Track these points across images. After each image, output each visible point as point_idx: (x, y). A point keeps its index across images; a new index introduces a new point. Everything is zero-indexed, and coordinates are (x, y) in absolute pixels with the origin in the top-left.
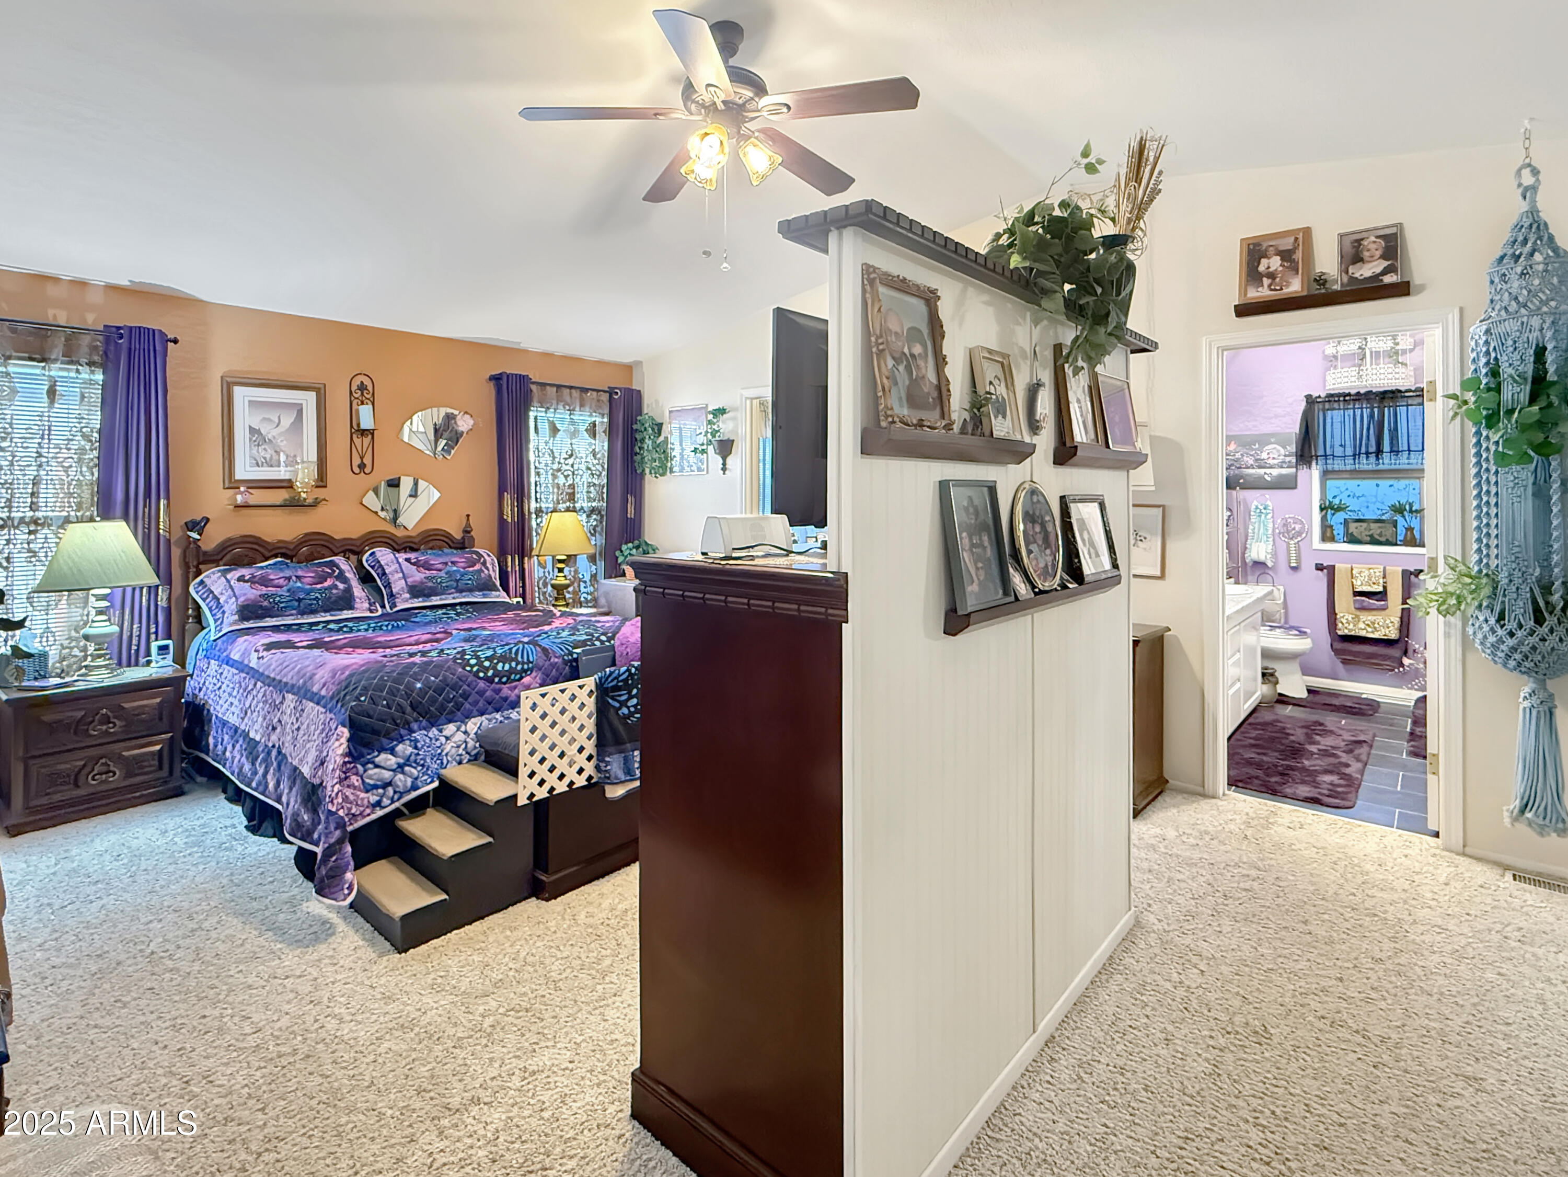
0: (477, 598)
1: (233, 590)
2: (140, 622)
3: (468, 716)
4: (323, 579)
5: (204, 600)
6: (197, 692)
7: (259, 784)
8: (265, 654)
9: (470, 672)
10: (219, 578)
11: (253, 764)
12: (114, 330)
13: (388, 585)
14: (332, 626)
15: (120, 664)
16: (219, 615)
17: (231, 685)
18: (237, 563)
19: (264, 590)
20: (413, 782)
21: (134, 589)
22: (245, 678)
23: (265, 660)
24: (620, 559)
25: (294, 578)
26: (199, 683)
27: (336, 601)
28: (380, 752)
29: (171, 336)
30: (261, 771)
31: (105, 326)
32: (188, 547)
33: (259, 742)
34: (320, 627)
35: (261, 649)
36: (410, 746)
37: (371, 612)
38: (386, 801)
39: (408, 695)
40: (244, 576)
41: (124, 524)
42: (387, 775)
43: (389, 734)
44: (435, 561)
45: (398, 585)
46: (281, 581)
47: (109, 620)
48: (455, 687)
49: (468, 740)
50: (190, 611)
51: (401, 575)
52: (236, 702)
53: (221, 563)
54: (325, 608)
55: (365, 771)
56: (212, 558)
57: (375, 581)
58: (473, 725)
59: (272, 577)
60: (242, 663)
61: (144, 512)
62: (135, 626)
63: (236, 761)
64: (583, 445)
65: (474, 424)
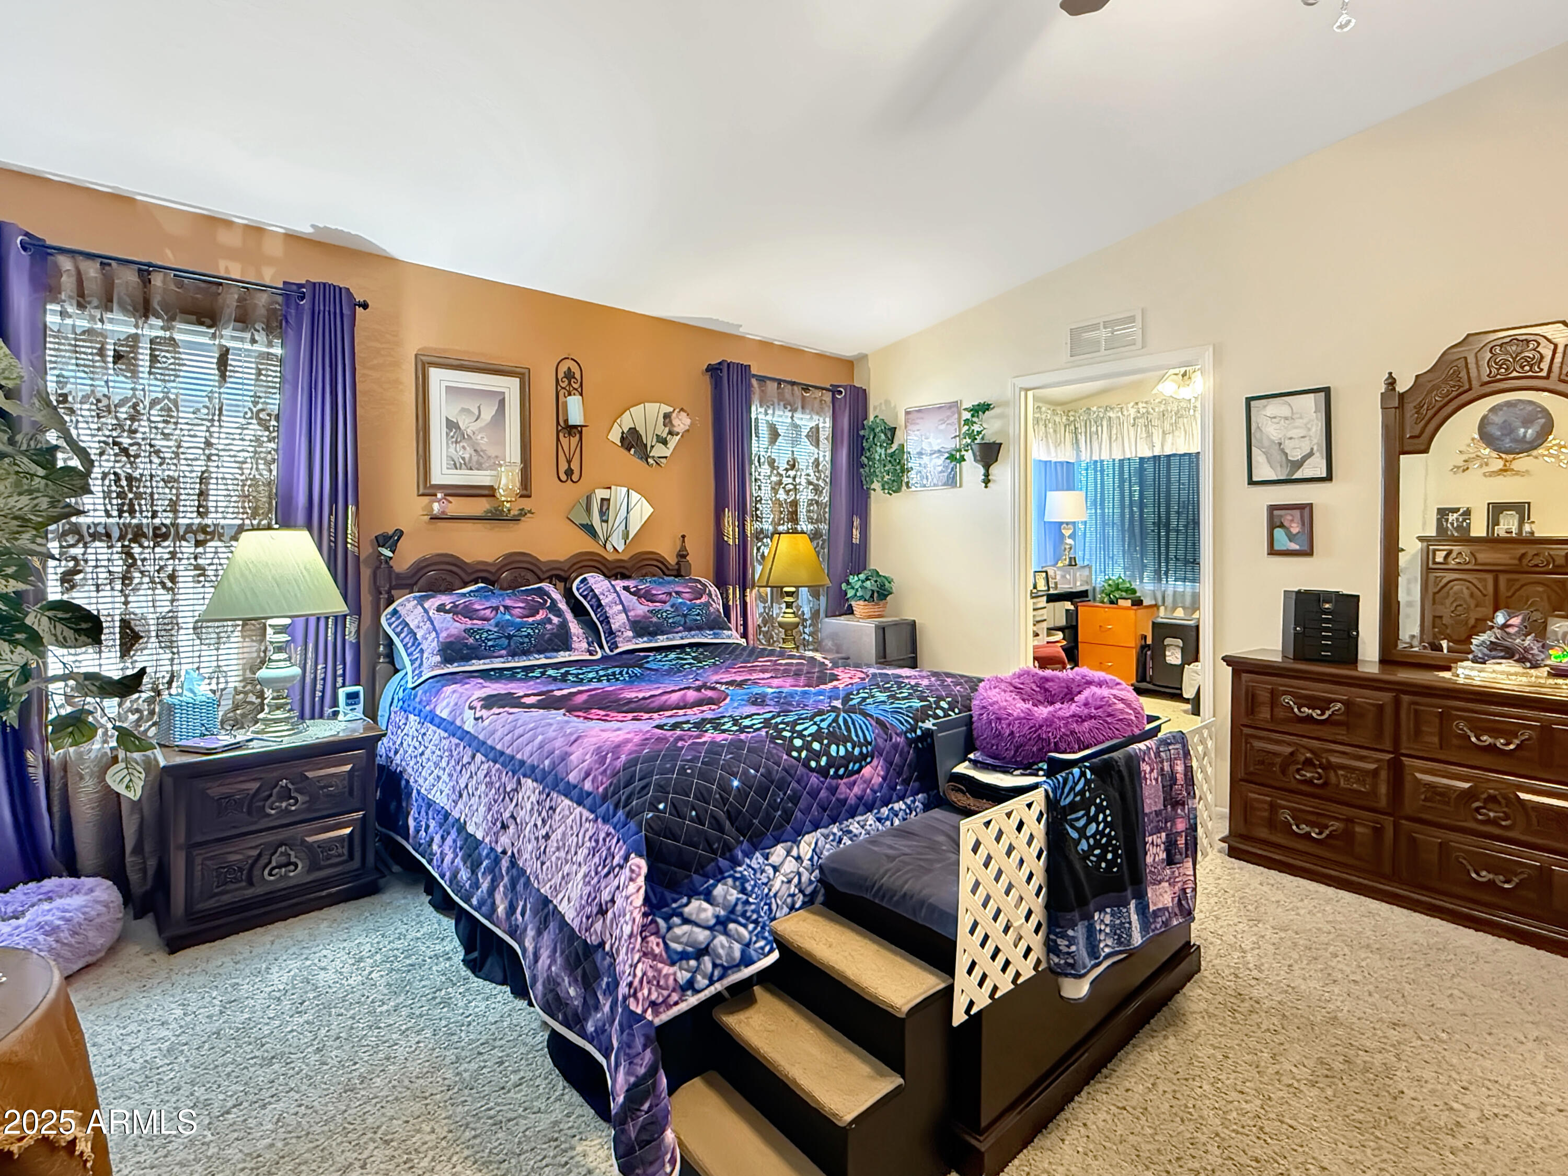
0: (707, 638)
1: (432, 623)
2: (326, 662)
3: (799, 833)
4: (535, 613)
5: (398, 635)
6: (392, 754)
7: (482, 903)
8: (485, 713)
9: (798, 759)
10: (415, 607)
11: (474, 872)
12: (295, 288)
13: (606, 620)
14: (551, 672)
15: (302, 717)
16: (416, 655)
17: (438, 753)
18: (434, 588)
19: (469, 624)
20: (743, 952)
21: (318, 619)
22: (457, 745)
23: (486, 722)
24: (850, 593)
25: (502, 609)
26: (394, 743)
27: (550, 639)
28: (690, 898)
29: (359, 298)
30: (485, 885)
31: (285, 283)
32: (378, 567)
33: (482, 842)
34: (537, 673)
35: (478, 705)
36: (734, 887)
37: (591, 654)
38: (701, 981)
39: (724, 801)
40: (443, 605)
41: (306, 533)
42: (702, 935)
43: (703, 867)
44: (657, 591)
45: (618, 621)
46: (488, 612)
47: (290, 659)
48: (782, 785)
49: (801, 869)
50: (381, 648)
51: (620, 607)
52: (445, 777)
53: (416, 588)
54: (539, 647)
55: (669, 928)
56: (404, 582)
57: (589, 614)
58: (805, 847)
59: (477, 607)
60: (453, 723)
61: (330, 521)
62: (320, 667)
63: (448, 859)
64: (806, 453)
65: (692, 424)
